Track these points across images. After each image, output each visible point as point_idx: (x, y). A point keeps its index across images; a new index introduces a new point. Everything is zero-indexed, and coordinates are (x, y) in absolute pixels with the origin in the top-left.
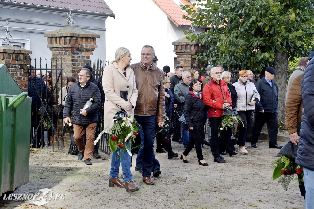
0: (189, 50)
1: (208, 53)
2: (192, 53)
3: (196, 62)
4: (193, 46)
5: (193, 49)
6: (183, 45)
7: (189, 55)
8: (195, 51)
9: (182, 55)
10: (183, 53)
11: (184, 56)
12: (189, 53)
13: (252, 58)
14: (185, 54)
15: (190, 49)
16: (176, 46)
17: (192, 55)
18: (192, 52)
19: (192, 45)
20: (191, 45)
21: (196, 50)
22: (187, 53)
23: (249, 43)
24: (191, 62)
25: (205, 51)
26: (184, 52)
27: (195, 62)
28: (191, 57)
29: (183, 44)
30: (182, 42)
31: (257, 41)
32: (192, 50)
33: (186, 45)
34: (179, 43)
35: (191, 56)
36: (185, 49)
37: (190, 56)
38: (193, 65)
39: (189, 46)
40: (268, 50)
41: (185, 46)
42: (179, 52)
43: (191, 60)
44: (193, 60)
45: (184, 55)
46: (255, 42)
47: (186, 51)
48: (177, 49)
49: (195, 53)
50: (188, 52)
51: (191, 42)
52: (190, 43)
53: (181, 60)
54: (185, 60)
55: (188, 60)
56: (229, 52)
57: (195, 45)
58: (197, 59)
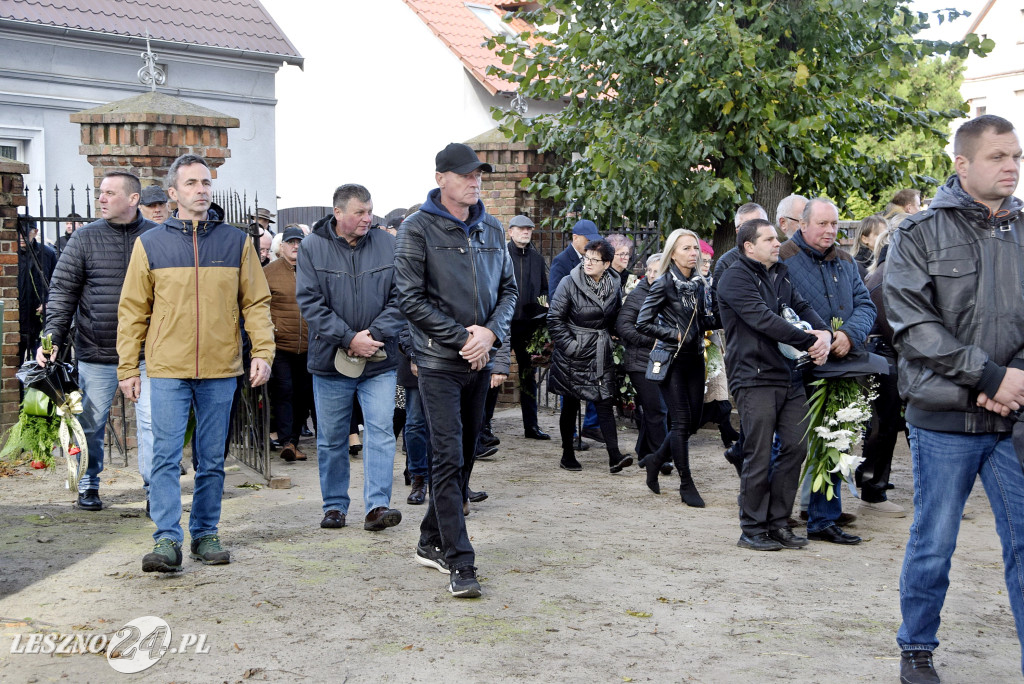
0: (509, 165)
1: (563, 175)
2: (518, 175)
3: (529, 203)
4: (521, 156)
5: (521, 164)
6: (492, 151)
7: (510, 180)
8: (525, 169)
9: (490, 179)
11: (494, 183)
12: (511, 175)
13: (685, 191)
15: (511, 163)
17: (518, 181)
18: (517, 172)
19: (517, 152)
20: (514, 153)
21: (529, 166)
22: (503, 175)
23: (680, 149)
24: (514, 202)
25: (556, 170)
26: (496, 172)
27: (526, 201)
28: (516, 188)
29: (491, 148)
30: (488, 144)
31: (701, 146)
32: (517, 167)
33: (501, 152)
34: (481, 145)
35: (516, 184)
36: (499, 163)
37: (512, 184)
38: (522, 209)
39: (508, 155)
40: (735, 171)
41: (496, 155)
43: (516, 196)
44: (521, 195)
45: (495, 179)
46: (696, 146)
47: (501, 168)
49: (525, 176)
50: (506, 172)
51: (514, 141)
52: (513, 147)
53: (488, 197)
54: (497, 196)
55: (506, 195)
56: (621, 174)
57: (525, 152)
58: (528, 190)
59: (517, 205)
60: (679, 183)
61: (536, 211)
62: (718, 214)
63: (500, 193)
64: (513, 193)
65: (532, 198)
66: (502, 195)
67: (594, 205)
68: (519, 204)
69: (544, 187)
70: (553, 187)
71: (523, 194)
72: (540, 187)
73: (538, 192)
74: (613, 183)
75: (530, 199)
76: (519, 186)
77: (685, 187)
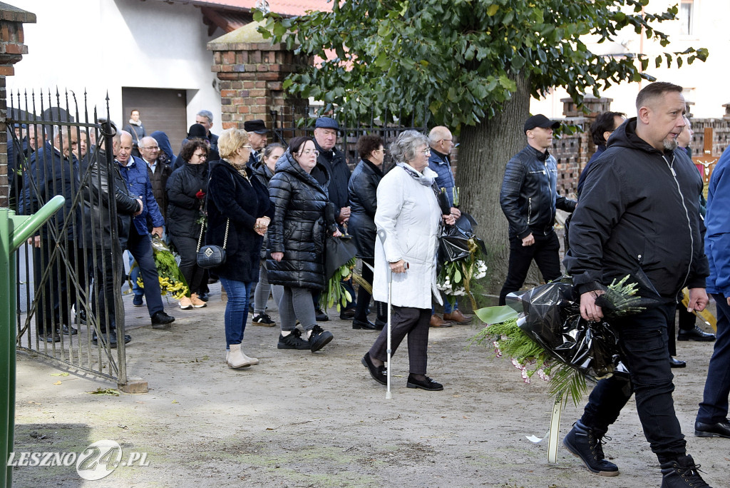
0: (259, 65)
1: (315, 76)
2: (269, 75)
3: (279, 102)
4: (272, 57)
5: (273, 63)
6: (243, 51)
7: (260, 79)
8: (276, 68)
9: (238, 79)
10: (242, 75)
11: (243, 82)
12: (261, 75)
13: (450, 89)
14: (248, 78)
15: (261, 63)
16: (217, 55)
17: (268, 81)
18: (268, 71)
19: (268, 52)
20: (265, 53)
21: (280, 66)
22: (253, 75)
24: (265, 101)
25: (306, 70)
26: (245, 72)
27: (276, 100)
28: (266, 87)
29: (240, 47)
30: (237, 44)
31: (472, 47)
32: (267, 67)
33: (251, 52)
34: (228, 44)
35: (266, 84)
36: (248, 63)
37: (262, 83)
38: (272, 108)
39: (258, 55)
41: (245, 55)
42: (230, 70)
43: (266, 95)
44: (271, 93)
45: (243, 79)
46: (468, 46)
47: (250, 67)
48: (221, 63)
49: (277, 75)
50: (257, 72)
53: (236, 95)
54: (247, 94)
55: (256, 94)
57: (276, 52)
58: (292, 91)
59: (267, 103)
60: (444, 81)
61: (286, 110)
62: (478, 112)
63: (248, 93)
64: (263, 92)
65: (282, 97)
66: (252, 94)
68: (269, 103)
69: (306, 88)
70: (313, 88)
71: (273, 93)
72: (302, 88)
73: (298, 93)
74: (390, 82)
75: (280, 98)
76: (269, 85)
77: (450, 86)
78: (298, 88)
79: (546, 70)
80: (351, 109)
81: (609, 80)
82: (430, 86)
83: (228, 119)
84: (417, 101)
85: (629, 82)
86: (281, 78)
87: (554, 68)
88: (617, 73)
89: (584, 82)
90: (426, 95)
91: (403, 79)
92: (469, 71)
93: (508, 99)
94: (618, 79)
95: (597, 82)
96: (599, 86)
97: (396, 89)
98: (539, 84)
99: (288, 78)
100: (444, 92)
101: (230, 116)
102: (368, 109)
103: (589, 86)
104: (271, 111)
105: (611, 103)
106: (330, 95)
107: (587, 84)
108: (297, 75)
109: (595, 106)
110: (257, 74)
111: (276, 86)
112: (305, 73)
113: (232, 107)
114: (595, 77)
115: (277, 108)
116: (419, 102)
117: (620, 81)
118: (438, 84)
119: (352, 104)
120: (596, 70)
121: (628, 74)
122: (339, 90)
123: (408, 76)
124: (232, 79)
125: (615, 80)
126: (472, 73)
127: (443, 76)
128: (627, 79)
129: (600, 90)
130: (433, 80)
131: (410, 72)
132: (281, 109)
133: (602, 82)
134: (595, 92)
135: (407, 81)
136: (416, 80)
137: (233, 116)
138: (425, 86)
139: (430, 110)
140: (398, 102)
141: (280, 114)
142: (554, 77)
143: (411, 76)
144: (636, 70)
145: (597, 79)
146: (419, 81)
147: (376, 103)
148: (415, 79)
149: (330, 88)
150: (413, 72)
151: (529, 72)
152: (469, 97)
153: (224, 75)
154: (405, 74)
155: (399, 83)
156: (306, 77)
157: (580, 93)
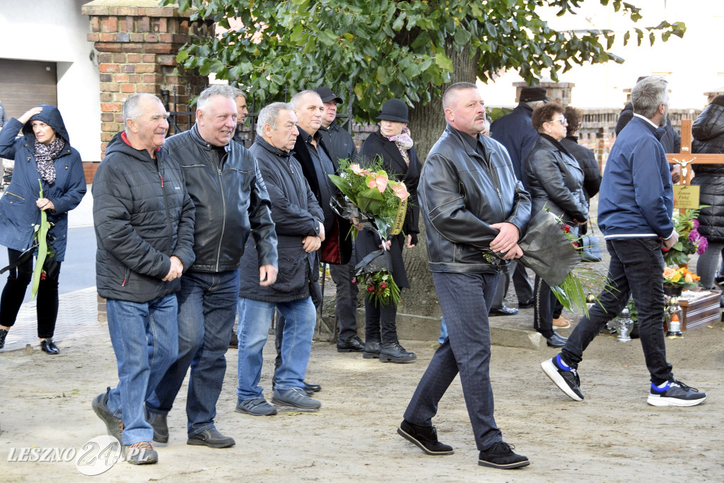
0: (147, 34)
1: (215, 47)
2: (159, 47)
3: (172, 80)
4: (163, 24)
5: (164, 33)
6: (125, 16)
7: (149, 51)
8: (169, 39)
9: (120, 51)
10: (126, 46)
11: (127, 55)
12: (149, 46)
13: (380, 68)
14: (133, 50)
15: (150, 32)
16: (95, 20)
17: (158, 54)
18: (158, 42)
19: (158, 19)
20: (155, 19)
21: (173, 36)
22: (139, 46)
24: (154, 78)
26: (130, 42)
27: (167, 77)
28: (156, 62)
29: (123, 12)
32: (157, 37)
33: (136, 18)
35: (156, 58)
36: (134, 31)
37: (151, 57)
38: (163, 87)
39: (146, 21)
41: (130, 21)
42: (111, 40)
43: (156, 71)
44: (162, 69)
45: (127, 51)
47: (136, 37)
48: (100, 30)
49: (169, 47)
50: (144, 42)
52: (153, 12)
53: (118, 71)
54: (131, 70)
55: (143, 69)
56: (321, 45)
57: (169, 19)
58: (188, 65)
60: (373, 59)
61: (181, 90)
63: (134, 68)
64: (152, 67)
65: (175, 72)
66: (138, 70)
67: (264, 85)
68: (159, 80)
69: (205, 62)
70: (214, 62)
71: (164, 69)
72: (201, 62)
73: (195, 69)
74: (307, 59)
75: (172, 75)
76: (159, 59)
77: (379, 64)
78: (195, 62)
79: (495, 48)
80: (259, 88)
81: (570, 60)
82: (355, 64)
83: (108, 99)
84: (339, 82)
85: (592, 63)
86: (174, 51)
87: (505, 45)
88: (579, 53)
89: (541, 62)
90: (349, 75)
91: (323, 56)
92: (401, 47)
93: (446, 81)
94: (580, 59)
95: (555, 63)
96: (557, 67)
97: (314, 68)
98: (486, 65)
99: (183, 48)
100: (372, 71)
101: (110, 95)
102: (281, 88)
103: (546, 67)
104: (162, 92)
105: (573, 88)
106: (235, 71)
107: (544, 66)
108: (193, 46)
109: (554, 91)
110: (145, 45)
111: (168, 60)
112: (203, 45)
113: (112, 85)
114: (553, 57)
115: (170, 88)
116: (342, 83)
117: (582, 61)
118: (365, 62)
119: (261, 82)
120: (555, 49)
121: (592, 54)
122: (246, 67)
123: (329, 53)
124: (113, 51)
125: (576, 61)
126: (405, 49)
127: (371, 52)
128: (591, 59)
129: (559, 73)
130: (359, 58)
131: (332, 47)
132: (174, 88)
133: (561, 63)
134: (553, 76)
135: (327, 58)
136: (339, 59)
137: (115, 96)
138: (349, 65)
139: (354, 93)
140: (316, 81)
141: (172, 95)
142: (505, 57)
143: (333, 53)
144: (602, 49)
145: (556, 59)
146: (343, 58)
147: (291, 81)
148: (337, 57)
149: (234, 63)
150: (335, 48)
151: (474, 49)
152: (401, 79)
153: (103, 46)
154: (324, 50)
155: (318, 60)
156: (205, 49)
157: (535, 76)
